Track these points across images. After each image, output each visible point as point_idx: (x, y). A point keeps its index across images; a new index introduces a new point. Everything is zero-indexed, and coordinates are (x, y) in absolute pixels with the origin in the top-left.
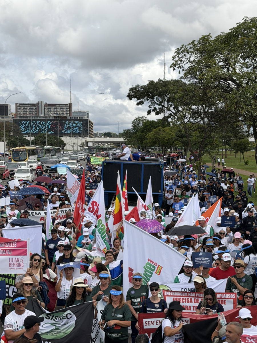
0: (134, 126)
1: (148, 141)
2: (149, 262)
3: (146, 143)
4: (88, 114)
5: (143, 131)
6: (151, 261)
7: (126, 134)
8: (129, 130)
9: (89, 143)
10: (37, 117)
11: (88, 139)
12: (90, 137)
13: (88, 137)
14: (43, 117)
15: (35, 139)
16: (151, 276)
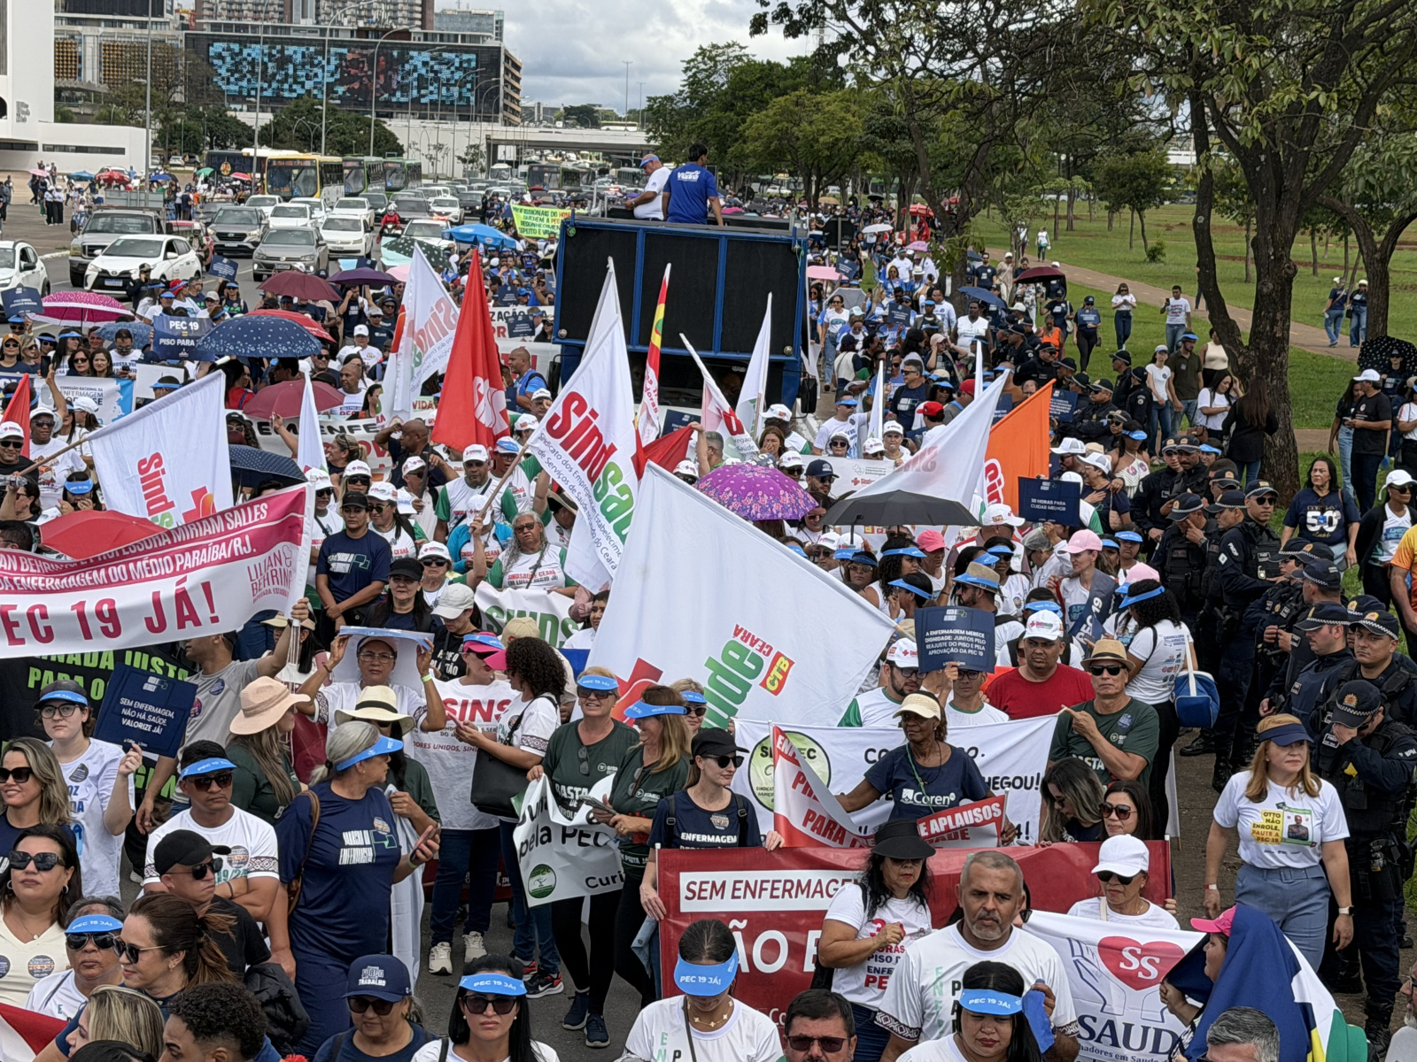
0: (694, 83)
1: (749, 147)
2: (738, 639)
3: (741, 157)
4: (500, 22)
5: (729, 107)
6: (746, 637)
7: (657, 114)
8: (669, 99)
9: (501, 149)
10: (287, 29)
11: (498, 130)
12: (507, 122)
13: (496, 120)
14: (312, 31)
15: (276, 123)
16: (740, 699)
